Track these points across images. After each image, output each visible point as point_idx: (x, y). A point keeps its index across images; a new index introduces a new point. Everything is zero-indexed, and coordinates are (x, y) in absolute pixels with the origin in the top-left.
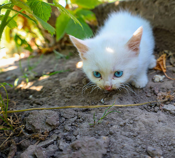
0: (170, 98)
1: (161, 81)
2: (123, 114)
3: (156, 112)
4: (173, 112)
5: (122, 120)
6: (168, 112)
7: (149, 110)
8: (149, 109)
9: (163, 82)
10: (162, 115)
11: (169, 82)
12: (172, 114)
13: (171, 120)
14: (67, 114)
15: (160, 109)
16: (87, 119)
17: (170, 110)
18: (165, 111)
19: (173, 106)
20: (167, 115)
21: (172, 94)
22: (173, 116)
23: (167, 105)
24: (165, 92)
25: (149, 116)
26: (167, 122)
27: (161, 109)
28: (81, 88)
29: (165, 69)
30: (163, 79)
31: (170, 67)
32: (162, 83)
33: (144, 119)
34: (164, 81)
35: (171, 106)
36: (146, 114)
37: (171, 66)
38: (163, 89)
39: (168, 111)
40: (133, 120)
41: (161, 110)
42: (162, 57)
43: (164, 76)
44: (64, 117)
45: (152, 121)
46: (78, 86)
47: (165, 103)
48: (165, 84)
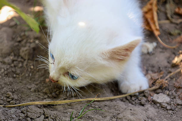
0: (162, 84)
1: (151, 52)
2: (101, 109)
3: (143, 105)
4: (164, 105)
5: (102, 118)
6: (158, 105)
7: (134, 103)
8: (133, 101)
9: (153, 54)
10: (151, 110)
11: (162, 54)
12: (163, 108)
13: (162, 117)
14: (31, 112)
15: (148, 100)
16: (58, 119)
17: (161, 103)
18: (154, 104)
19: (165, 96)
20: (157, 110)
21: (167, 76)
22: (165, 110)
23: (158, 95)
24: (155, 73)
25: (135, 112)
26: (157, 118)
27: (150, 100)
28: (20, 65)
29: (157, 30)
30: (153, 50)
31: (165, 24)
32: (152, 57)
33: (129, 116)
34: (154, 52)
35: (163, 96)
36: (131, 110)
37: (167, 22)
38: (153, 67)
39: (158, 103)
40: (116, 117)
41: (149, 102)
42: (151, 4)
43: (155, 44)
44: (29, 117)
45: (139, 119)
46: (15, 62)
47: (155, 91)
48: (157, 58)
